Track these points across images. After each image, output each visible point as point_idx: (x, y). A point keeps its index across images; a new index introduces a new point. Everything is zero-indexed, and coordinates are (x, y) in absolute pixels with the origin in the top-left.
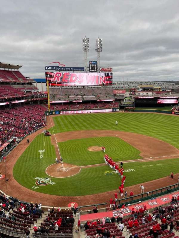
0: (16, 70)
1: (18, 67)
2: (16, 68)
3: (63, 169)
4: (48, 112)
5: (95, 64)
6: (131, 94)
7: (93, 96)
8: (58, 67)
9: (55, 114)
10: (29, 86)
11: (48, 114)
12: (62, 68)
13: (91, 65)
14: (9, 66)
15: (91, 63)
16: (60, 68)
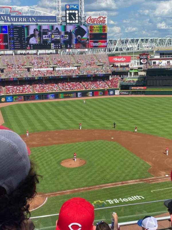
6: (141, 63)
7: (73, 68)
8: (9, 15)
9: (6, 101)
12: (15, 17)
15: (68, 7)
16: (13, 17)
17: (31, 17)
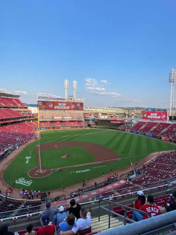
0: (16, 98)
1: (18, 96)
2: (16, 97)
3: (40, 172)
4: (37, 128)
5: (72, 97)
6: (95, 117)
7: (70, 117)
8: (47, 97)
9: (43, 129)
10: (25, 110)
11: (37, 129)
12: (49, 98)
13: (69, 97)
14: (11, 95)
15: (69, 96)
16: (48, 98)
17: (56, 98)
